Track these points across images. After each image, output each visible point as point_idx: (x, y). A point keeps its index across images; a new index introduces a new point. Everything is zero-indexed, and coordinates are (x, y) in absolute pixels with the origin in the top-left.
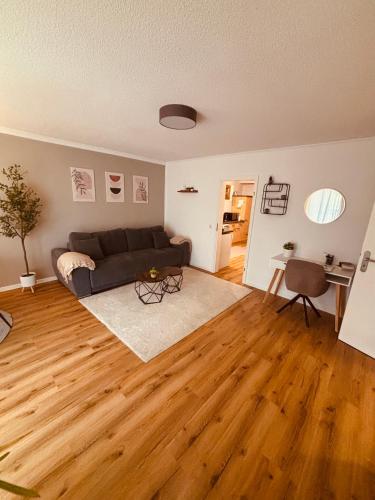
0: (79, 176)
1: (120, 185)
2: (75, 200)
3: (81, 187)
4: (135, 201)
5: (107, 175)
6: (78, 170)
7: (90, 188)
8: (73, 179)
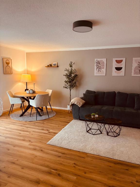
0: (98, 63)
1: (123, 65)
2: (95, 75)
3: (99, 68)
4: (133, 75)
5: (114, 60)
6: (98, 60)
7: (103, 68)
8: (95, 64)
